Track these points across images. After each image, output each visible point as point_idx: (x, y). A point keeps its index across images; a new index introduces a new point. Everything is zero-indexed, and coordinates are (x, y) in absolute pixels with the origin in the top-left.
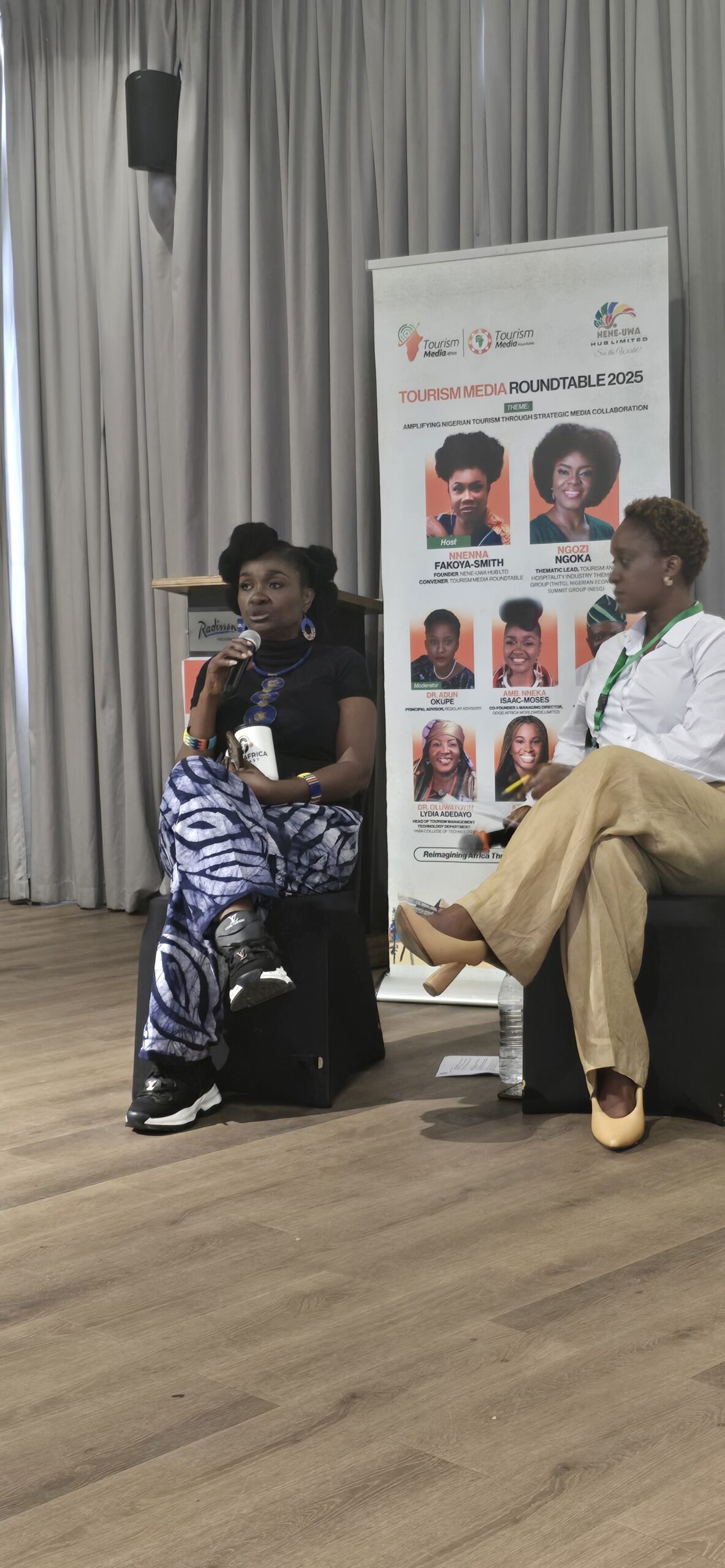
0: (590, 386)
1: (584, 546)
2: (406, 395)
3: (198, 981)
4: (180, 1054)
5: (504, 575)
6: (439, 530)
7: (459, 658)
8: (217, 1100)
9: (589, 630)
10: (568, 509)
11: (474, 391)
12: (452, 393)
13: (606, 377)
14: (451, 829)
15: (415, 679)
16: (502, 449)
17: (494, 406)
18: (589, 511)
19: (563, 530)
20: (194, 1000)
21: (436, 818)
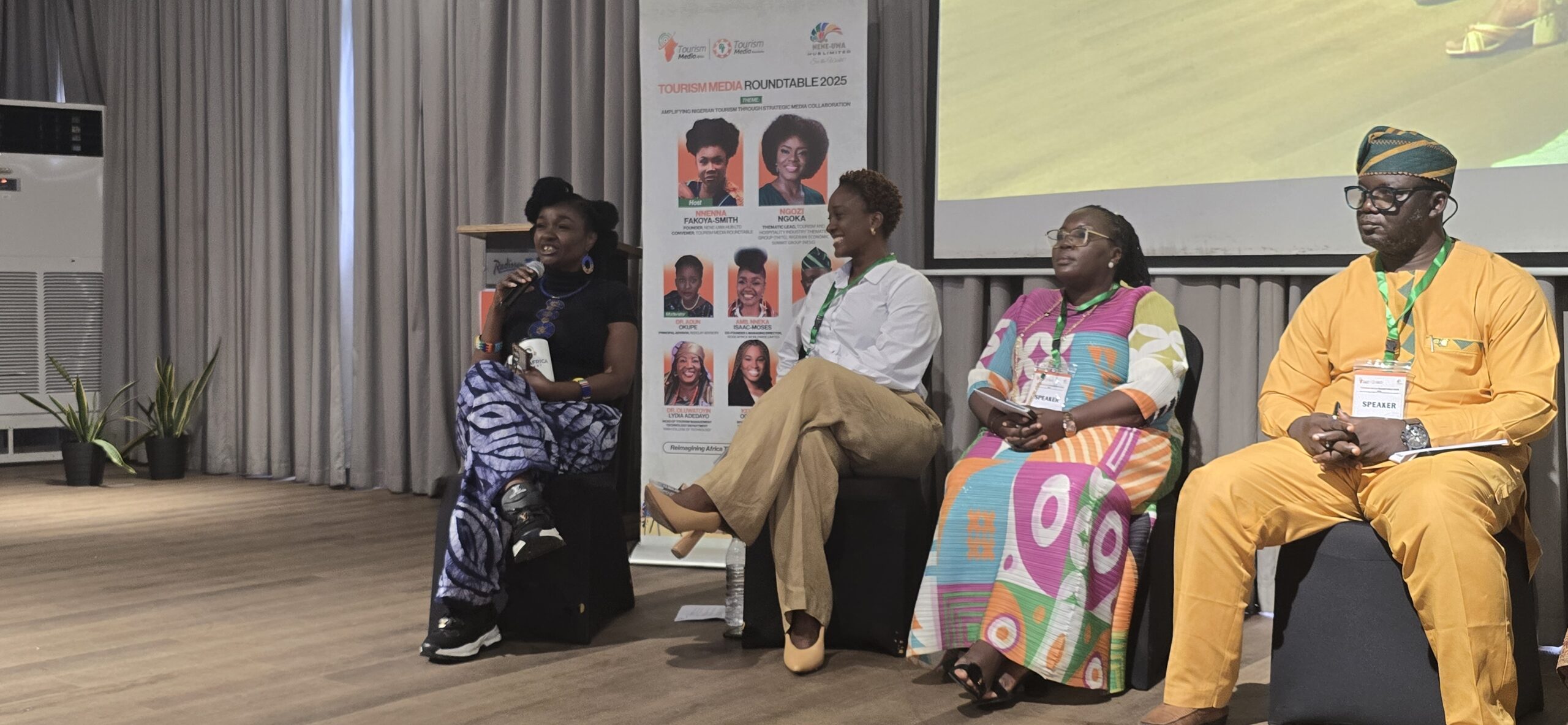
0: (806, 86)
1: (800, 209)
2: (664, 87)
3: (486, 541)
4: (468, 599)
5: (738, 230)
6: (688, 193)
7: (701, 293)
8: (498, 638)
9: (803, 273)
10: (789, 180)
11: (716, 86)
12: (700, 87)
13: (818, 80)
14: (693, 427)
15: (667, 309)
16: (737, 132)
17: (732, 98)
18: (803, 182)
19: (784, 196)
20: (482, 556)
21: (681, 419)
